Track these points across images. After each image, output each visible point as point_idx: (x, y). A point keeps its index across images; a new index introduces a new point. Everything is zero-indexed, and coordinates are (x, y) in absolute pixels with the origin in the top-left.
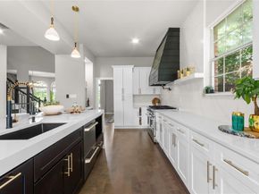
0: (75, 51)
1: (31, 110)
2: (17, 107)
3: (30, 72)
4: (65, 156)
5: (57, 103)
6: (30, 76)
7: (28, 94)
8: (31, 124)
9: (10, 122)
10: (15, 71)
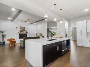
0: (61, 21)
1: (51, 36)
2: (49, 36)
3: (52, 27)
4: (57, 46)
5: (57, 35)
6: (52, 28)
7: (51, 33)
8: (51, 39)
9: (48, 38)
10: (49, 27)
